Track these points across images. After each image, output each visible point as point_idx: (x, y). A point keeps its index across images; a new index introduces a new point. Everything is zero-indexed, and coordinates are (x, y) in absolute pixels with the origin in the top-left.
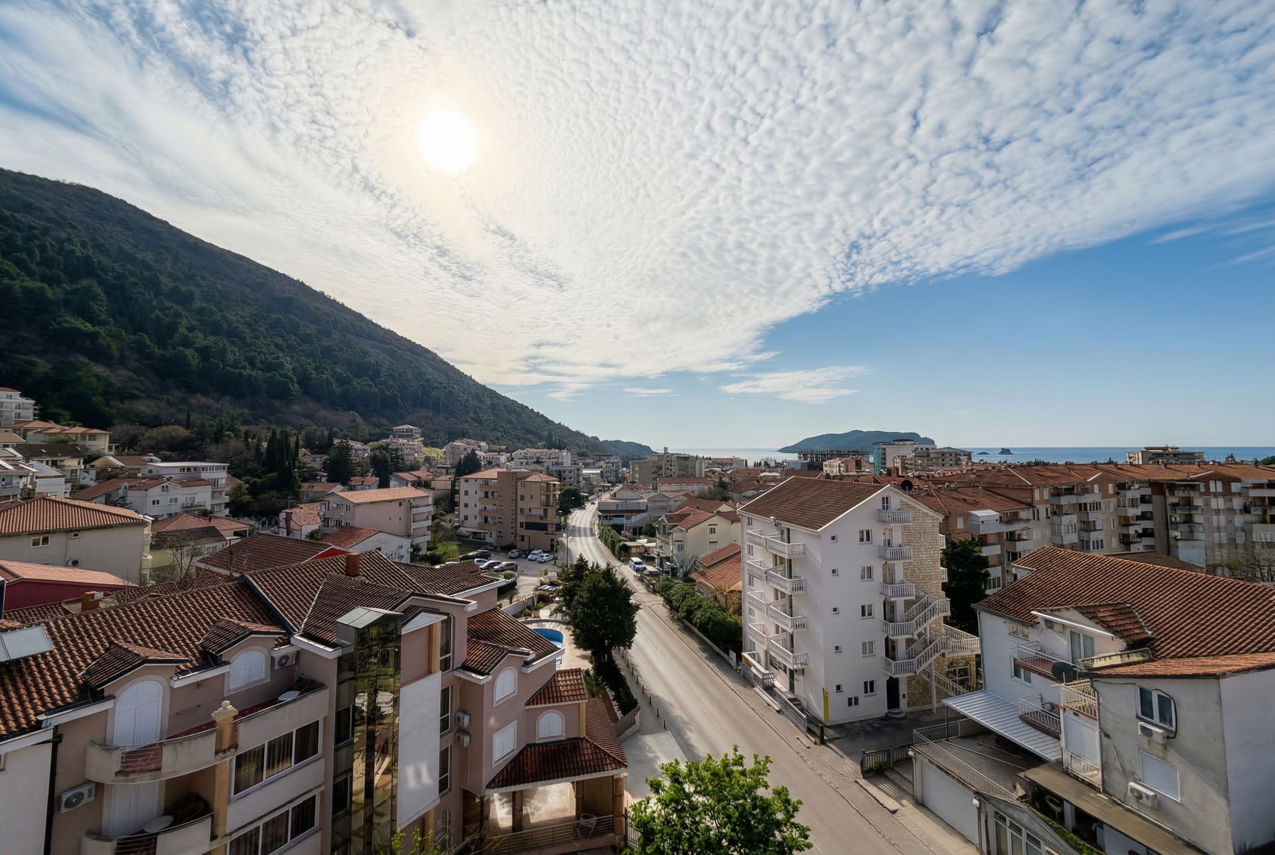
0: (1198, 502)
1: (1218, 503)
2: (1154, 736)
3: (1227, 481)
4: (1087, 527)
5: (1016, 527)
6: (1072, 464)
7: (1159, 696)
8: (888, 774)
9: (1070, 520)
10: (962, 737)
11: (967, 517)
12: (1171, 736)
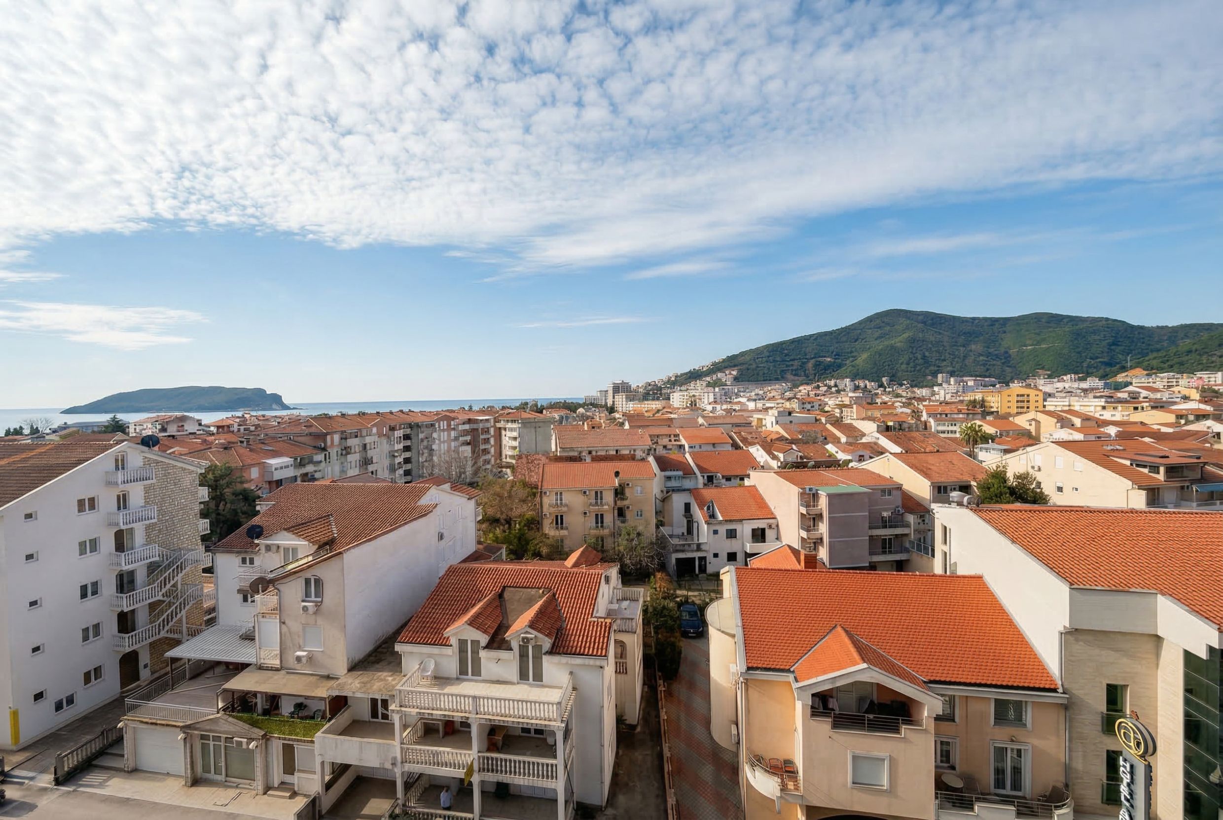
0: (435, 435)
1: (444, 436)
2: (309, 608)
3: (449, 419)
4: (366, 462)
5: (310, 468)
6: (364, 414)
7: (315, 579)
8: (94, 763)
9: (354, 458)
10: (191, 679)
11: (263, 467)
12: (318, 605)
